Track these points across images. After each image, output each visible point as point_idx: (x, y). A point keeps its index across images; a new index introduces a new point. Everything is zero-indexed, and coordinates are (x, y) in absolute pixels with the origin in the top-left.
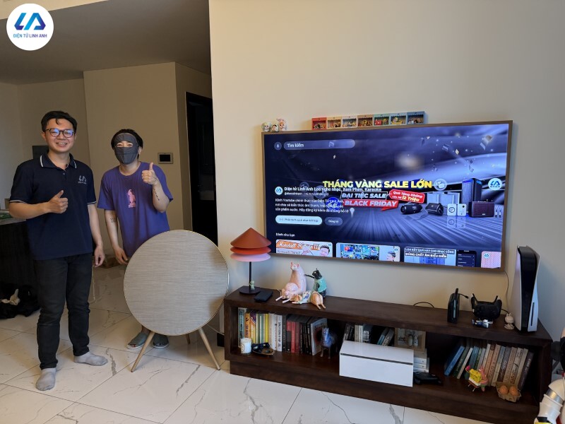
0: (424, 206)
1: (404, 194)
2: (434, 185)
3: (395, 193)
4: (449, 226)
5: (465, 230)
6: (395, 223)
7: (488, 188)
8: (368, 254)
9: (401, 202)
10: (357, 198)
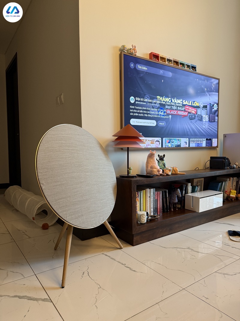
0: (196, 115)
1: (190, 108)
2: (199, 105)
3: (187, 108)
4: (204, 127)
5: (208, 128)
6: (187, 125)
7: (214, 108)
8: (176, 144)
9: (189, 113)
10: (172, 109)
